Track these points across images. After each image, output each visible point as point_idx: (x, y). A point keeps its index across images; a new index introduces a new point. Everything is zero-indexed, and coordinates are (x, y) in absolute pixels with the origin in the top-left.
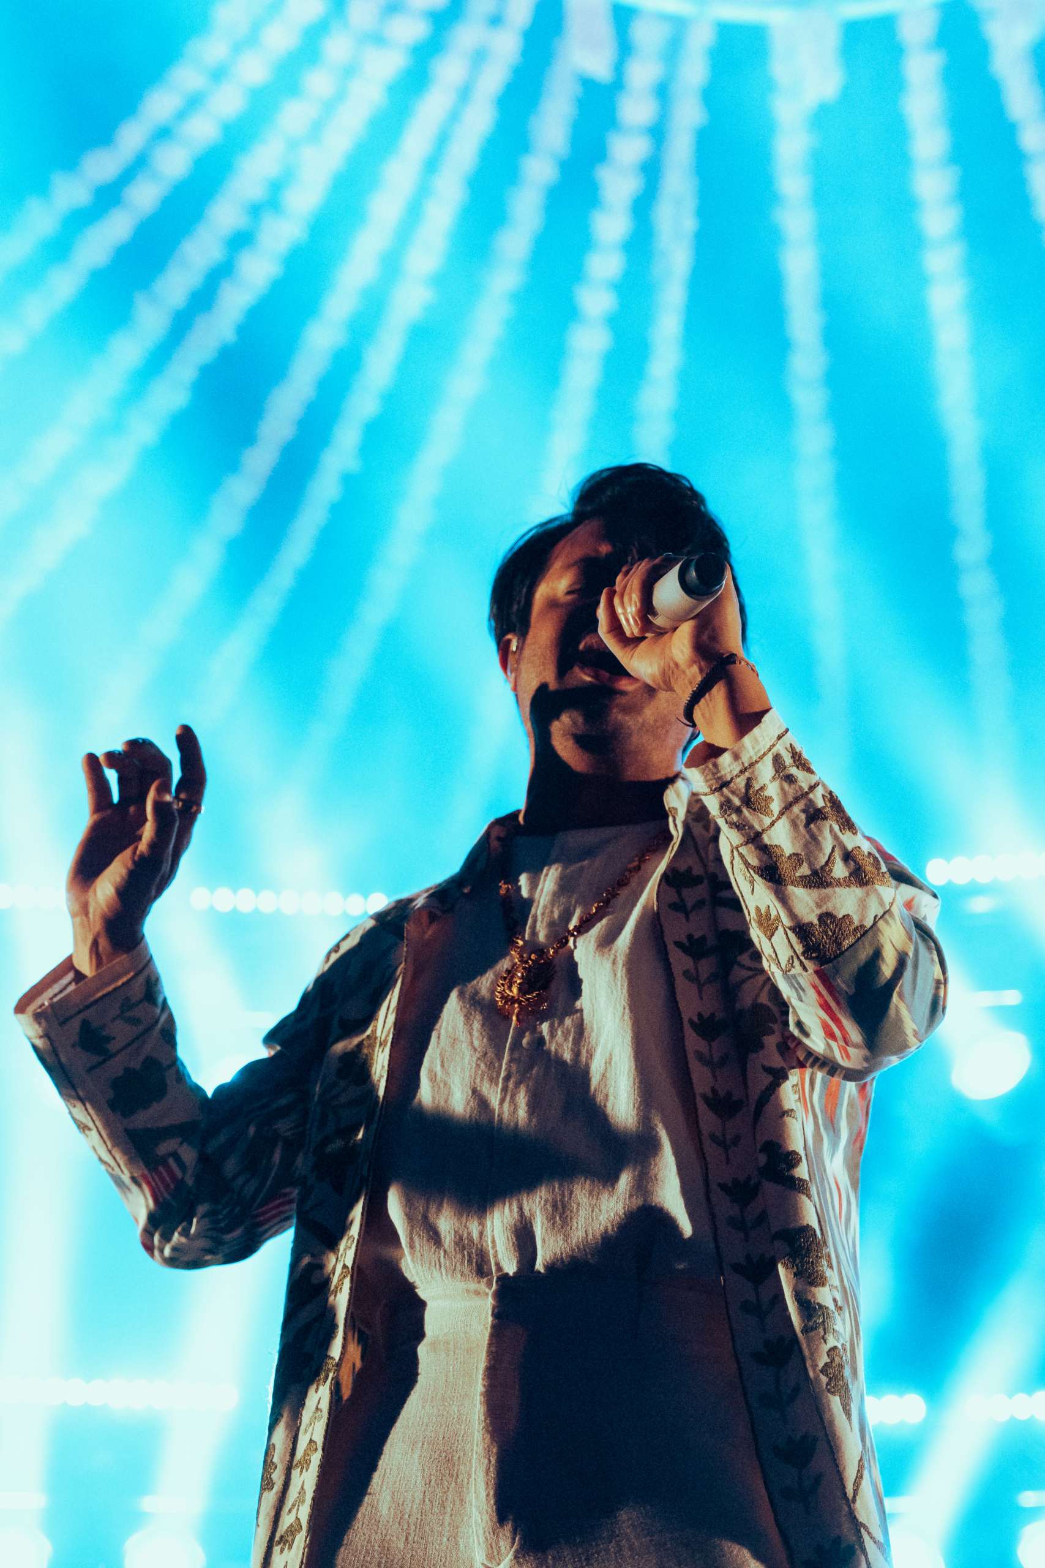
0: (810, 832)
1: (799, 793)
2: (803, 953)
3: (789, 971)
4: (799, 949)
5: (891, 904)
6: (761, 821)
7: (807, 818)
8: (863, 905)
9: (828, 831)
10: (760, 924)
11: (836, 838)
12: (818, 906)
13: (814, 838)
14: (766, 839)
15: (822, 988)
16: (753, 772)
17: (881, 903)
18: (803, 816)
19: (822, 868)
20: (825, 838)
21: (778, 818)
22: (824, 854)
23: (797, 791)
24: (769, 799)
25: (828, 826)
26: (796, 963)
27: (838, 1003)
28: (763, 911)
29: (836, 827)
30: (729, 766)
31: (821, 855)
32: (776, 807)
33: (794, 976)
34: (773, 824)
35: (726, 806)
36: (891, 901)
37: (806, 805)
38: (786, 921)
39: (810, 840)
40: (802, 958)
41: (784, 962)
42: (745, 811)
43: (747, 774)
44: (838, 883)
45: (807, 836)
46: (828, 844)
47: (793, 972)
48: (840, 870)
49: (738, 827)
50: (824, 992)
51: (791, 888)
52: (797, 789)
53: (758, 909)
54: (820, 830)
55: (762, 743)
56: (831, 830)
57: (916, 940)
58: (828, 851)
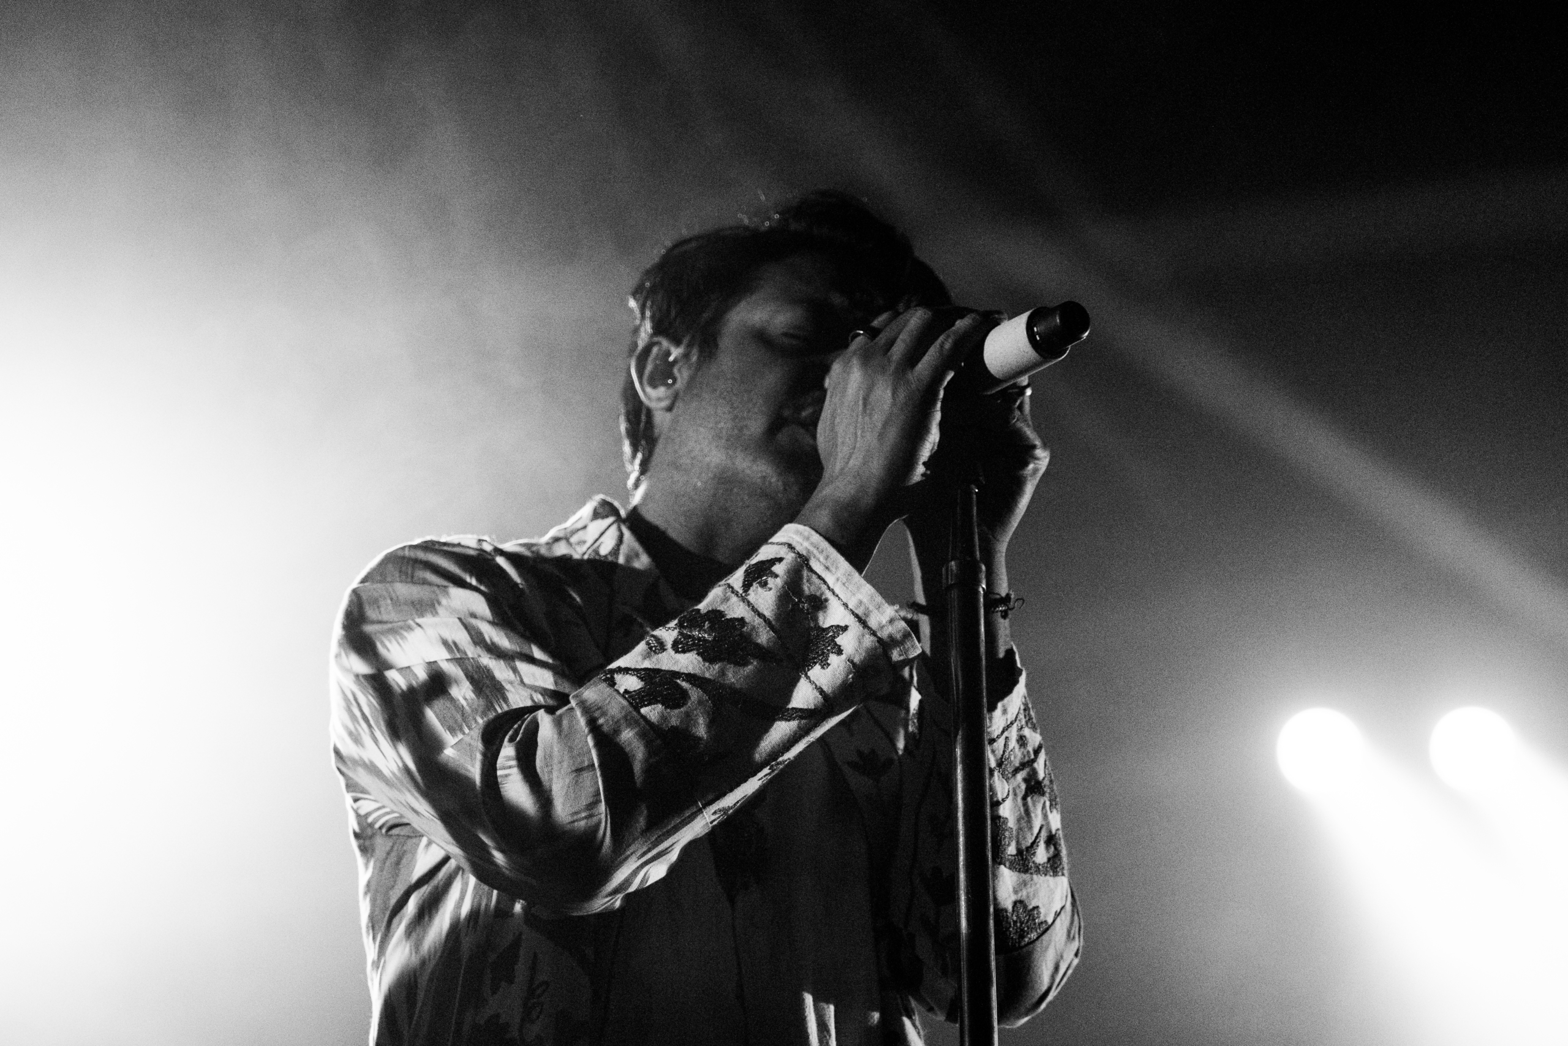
0: (1025, 805)
1: (1027, 759)
7: (1027, 789)
12: (1016, 892)
13: (1027, 812)
18: (1023, 786)
19: (1028, 849)
20: (1036, 816)
22: (1032, 834)
23: (1024, 757)
25: (1042, 802)
29: (1048, 804)
31: (1029, 834)
37: (1028, 774)
39: (1024, 815)
45: (1022, 809)
52: (1025, 753)
54: (1034, 805)
56: (1043, 806)
58: (1036, 831)
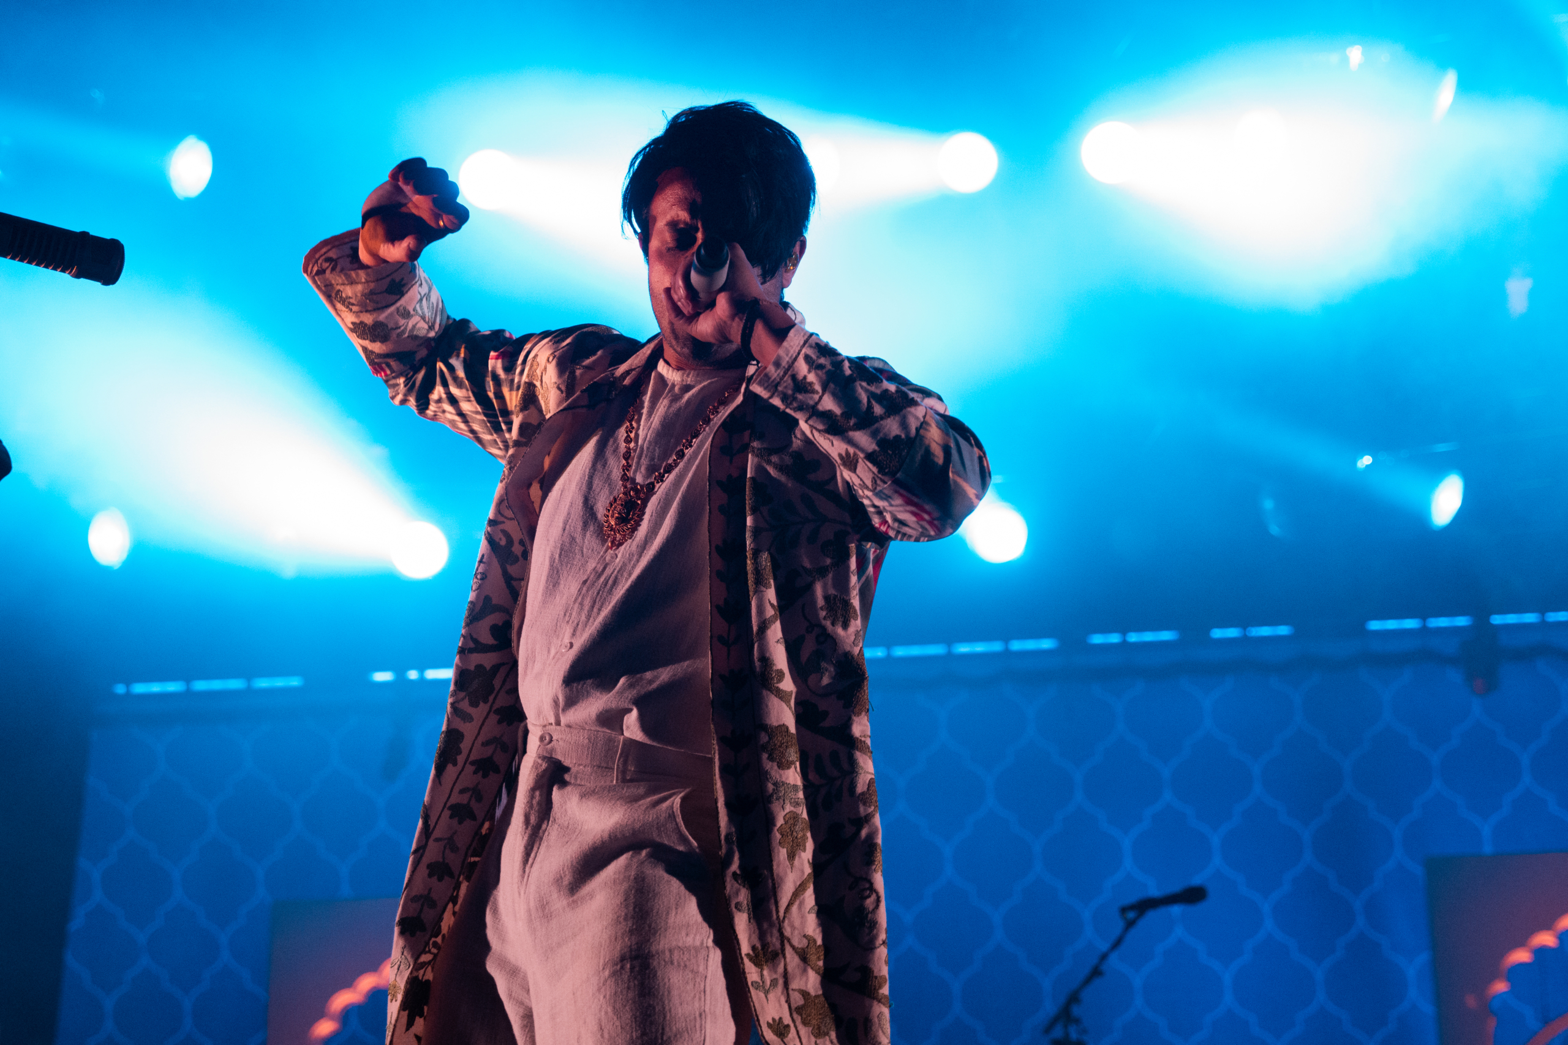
0: (847, 395)
2: (879, 472)
3: (876, 488)
4: (875, 470)
5: (924, 417)
6: (811, 398)
8: (904, 425)
9: (860, 388)
10: (845, 464)
11: (866, 390)
13: (852, 397)
14: (820, 408)
15: (902, 491)
16: (793, 370)
17: (917, 418)
18: (839, 387)
19: (867, 413)
20: (860, 394)
21: (823, 395)
22: (864, 404)
24: (811, 384)
25: (858, 385)
26: (879, 482)
27: (917, 496)
28: (844, 454)
29: (865, 384)
30: (776, 372)
31: (862, 405)
32: (818, 387)
33: (881, 491)
34: (821, 398)
35: (784, 398)
36: (924, 414)
38: (862, 455)
39: (849, 399)
40: (880, 476)
41: (869, 483)
42: (800, 397)
43: (789, 373)
44: (882, 418)
45: (847, 398)
46: (864, 398)
47: (879, 488)
48: (878, 410)
49: (800, 408)
50: (905, 493)
51: (851, 434)
53: (840, 455)
54: (853, 390)
55: (792, 352)
56: (862, 387)
57: (953, 434)
58: (865, 401)
